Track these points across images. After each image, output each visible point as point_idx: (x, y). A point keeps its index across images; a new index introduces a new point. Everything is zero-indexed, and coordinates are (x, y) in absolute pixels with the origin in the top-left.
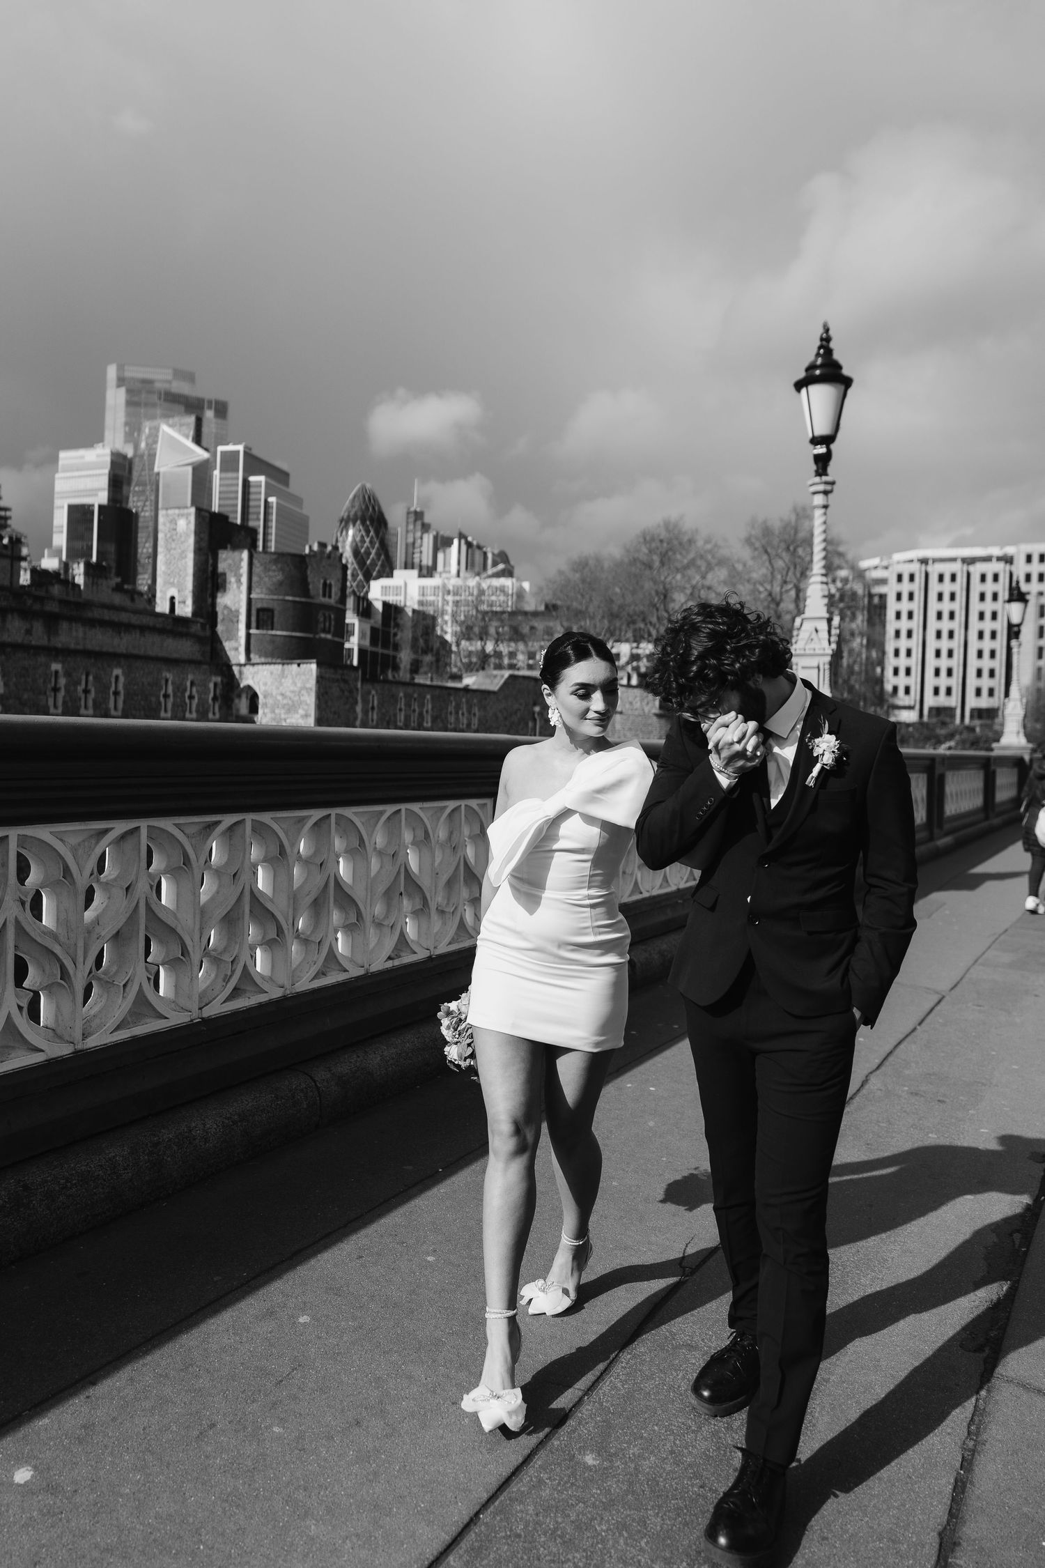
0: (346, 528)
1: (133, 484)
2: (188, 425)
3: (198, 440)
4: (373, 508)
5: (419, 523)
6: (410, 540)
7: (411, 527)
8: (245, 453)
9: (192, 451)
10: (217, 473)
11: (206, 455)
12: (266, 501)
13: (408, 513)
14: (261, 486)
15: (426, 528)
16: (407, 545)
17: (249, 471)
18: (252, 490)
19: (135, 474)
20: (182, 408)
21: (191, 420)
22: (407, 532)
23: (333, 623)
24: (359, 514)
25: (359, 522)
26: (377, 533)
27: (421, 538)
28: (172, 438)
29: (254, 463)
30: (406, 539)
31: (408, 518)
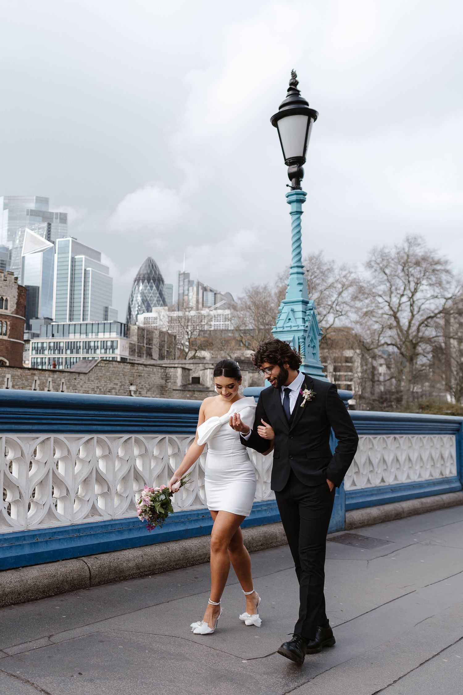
0: (138, 284)
1: (12, 264)
2: (43, 228)
3: (48, 238)
4: (155, 272)
5: (186, 280)
6: (181, 291)
7: (181, 283)
8: (72, 241)
9: (44, 243)
10: (56, 256)
11: (52, 245)
12: (85, 270)
13: (180, 275)
14: (82, 261)
15: (190, 283)
16: (179, 294)
17: (74, 252)
18: (77, 264)
19: (12, 261)
20: (41, 218)
21: (45, 225)
22: (179, 286)
23: (9, 328)
24: (146, 276)
25: (146, 281)
26: (158, 288)
27: (188, 290)
28: (32, 236)
29: (78, 247)
30: (179, 291)
31: (179, 278)
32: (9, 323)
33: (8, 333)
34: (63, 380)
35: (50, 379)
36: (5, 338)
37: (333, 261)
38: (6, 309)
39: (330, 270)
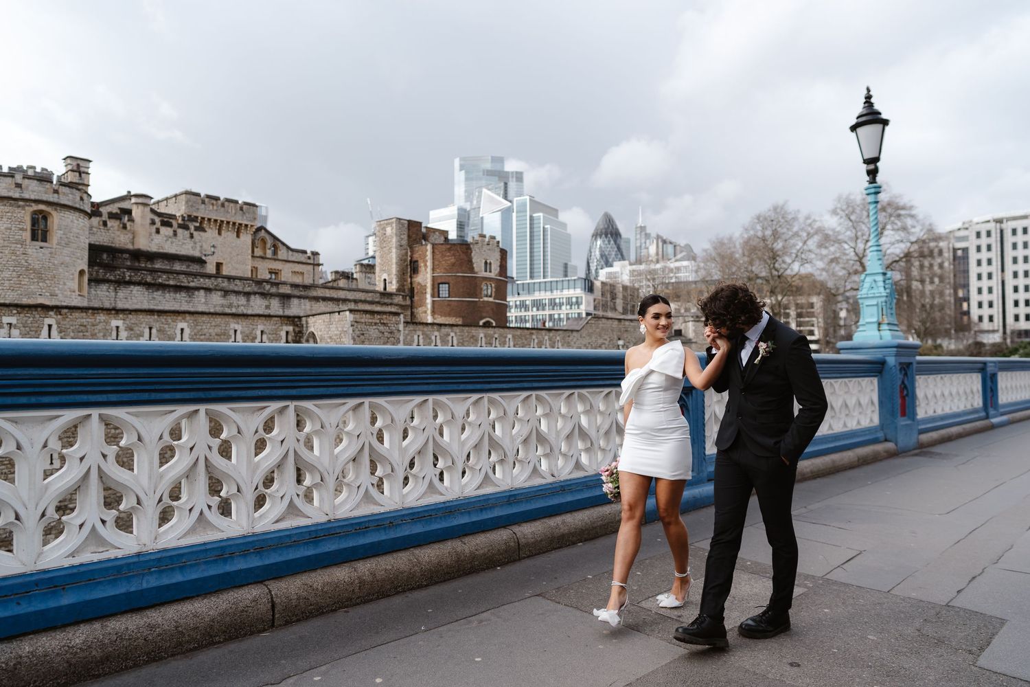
0: (596, 239)
1: (470, 226)
2: (500, 188)
3: (505, 197)
4: (612, 226)
5: (643, 233)
6: (638, 245)
7: (638, 236)
8: (530, 200)
9: (501, 203)
10: (514, 215)
11: (509, 204)
12: (544, 228)
13: (636, 228)
14: (540, 219)
15: (648, 236)
16: (636, 247)
17: (533, 210)
18: (535, 222)
19: (471, 222)
20: (497, 178)
21: (502, 184)
22: (636, 239)
23: (494, 290)
24: (604, 231)
25: (603, 236)
26: (615, 242)
27: (645, 243)
28: (490, 196)
29: (536, 205)
30: (636, 244)
31: (636, 231)
32: (493, 285)
33: (493, 295)
34: (558, 338)
35: (546, 338)
36: (491, 299)
37: (798, 211)
38: (490, 272)
39: (795, 219)
